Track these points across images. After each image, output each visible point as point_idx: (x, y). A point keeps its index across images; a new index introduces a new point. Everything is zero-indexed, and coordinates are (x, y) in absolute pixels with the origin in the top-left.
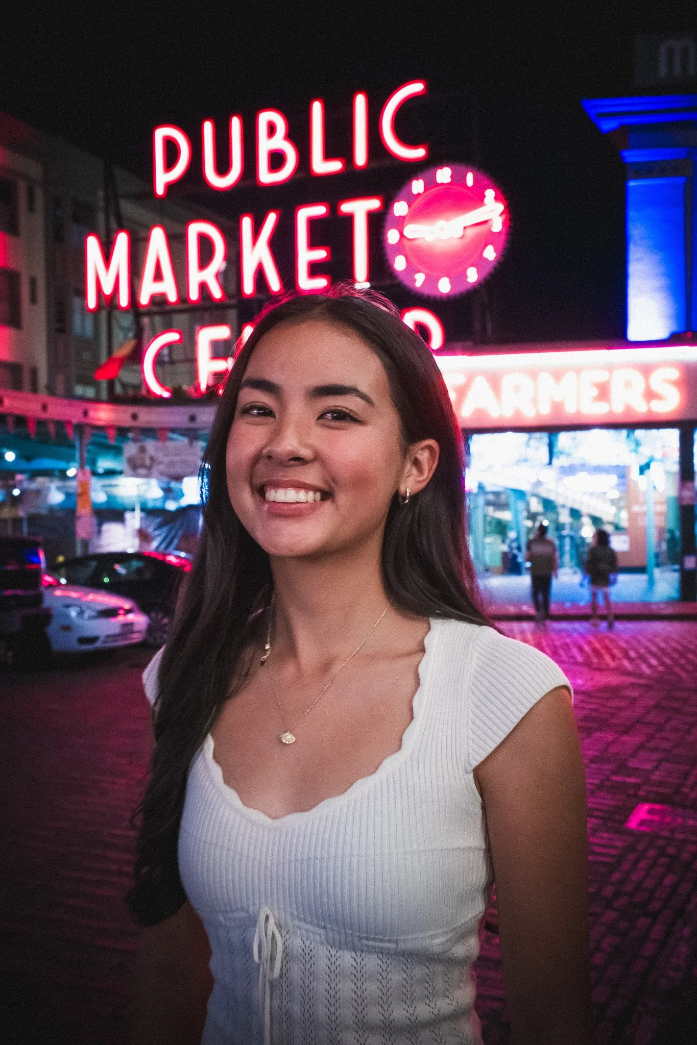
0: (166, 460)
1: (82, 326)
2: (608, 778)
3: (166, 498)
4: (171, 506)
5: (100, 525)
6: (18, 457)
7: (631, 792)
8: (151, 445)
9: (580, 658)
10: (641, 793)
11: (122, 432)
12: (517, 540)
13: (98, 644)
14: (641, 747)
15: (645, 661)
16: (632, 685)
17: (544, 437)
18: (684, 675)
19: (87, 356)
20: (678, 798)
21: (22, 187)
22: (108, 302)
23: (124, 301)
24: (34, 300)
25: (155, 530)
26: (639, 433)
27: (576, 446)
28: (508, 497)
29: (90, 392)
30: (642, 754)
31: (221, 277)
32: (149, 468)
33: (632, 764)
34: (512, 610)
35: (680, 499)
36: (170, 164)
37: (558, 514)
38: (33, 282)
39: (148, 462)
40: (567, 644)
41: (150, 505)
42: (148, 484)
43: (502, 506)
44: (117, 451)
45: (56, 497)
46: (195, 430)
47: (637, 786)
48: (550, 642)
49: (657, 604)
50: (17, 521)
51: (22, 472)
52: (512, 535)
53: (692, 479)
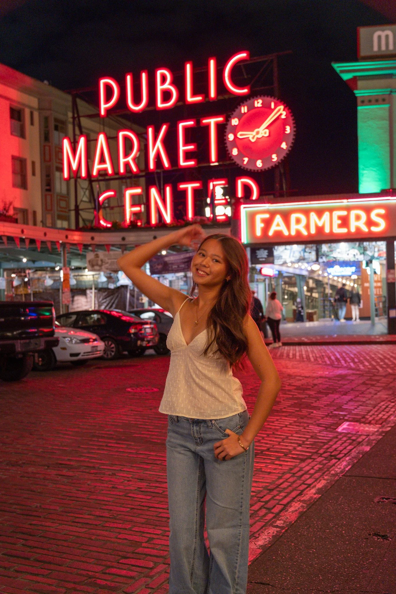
0: (110, 261)
1: (60, 187)
2: (332, 412)
3: (108, 282)
4: (112, 286)
5: (73, 297)
6: (28, 260)
7: (341, 417)
8: (101, 253)
9: (328, 362)
10: (346, 418)
11: (86, 246)
12: (301, 303)
13: (80, 357)
14: (351, 400)
15: (362, 363)
16: (353, 374)
17: (314, 247)
18: (380, 369)
19: (63, 204)
20: (363, 420)
21: (27, 112)
22: (75, 175)
23: (83, 174)
24: (34, 174)
25: (103, 299)
26: (366, 244)
27: (331, 251)
28: (296, 280)
29: (65, 224)
30: (351, 403)
31: (136, 160)
32: (101, 266)
33: (345, 407)
34: (296, 340)
35: (387, 279)
36: (108, 99)
37: (324, 288)
38: (33, 163)
39: (100, 263)
40: (323, 356)
41: (100, 286)
42: (99, 274)
43: (294, 285)
44: (83, 257)
45: (49, 282)
46: (125, 245)
47: (345, 415)
48: (314, 355)
49: (375, 336)
50: (27, 295)
51: (30, 269)
52: (298, 300)
53: (394, 268)
